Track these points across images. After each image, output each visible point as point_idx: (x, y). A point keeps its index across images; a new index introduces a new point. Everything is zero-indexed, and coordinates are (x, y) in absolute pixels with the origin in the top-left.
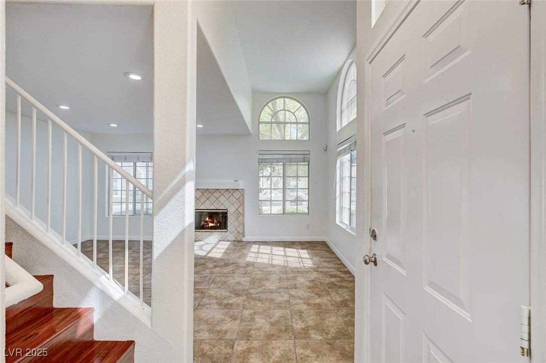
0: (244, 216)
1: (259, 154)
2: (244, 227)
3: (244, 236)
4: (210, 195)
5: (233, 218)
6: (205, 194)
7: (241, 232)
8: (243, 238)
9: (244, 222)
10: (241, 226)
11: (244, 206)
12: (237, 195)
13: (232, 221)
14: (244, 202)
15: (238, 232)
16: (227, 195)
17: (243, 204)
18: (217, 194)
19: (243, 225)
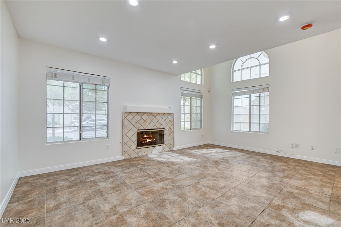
0: (174, 132)
1: (182, 90)
2: (174, 140)
3: (174, 147)
4: (153, 118)
5: (168, 134)
6: (150, 117)
7: (172, 144)
8: (174, 148)
9: (174, 137)
10: (173, 140)
11: (174, 126)
12: (170, 117)
13: (167, 137)
14: (174, 122)
15: (171, 144)
16: (164, 117)
17: (174, 124)
18: (158, 117)
19: (174, 139)
